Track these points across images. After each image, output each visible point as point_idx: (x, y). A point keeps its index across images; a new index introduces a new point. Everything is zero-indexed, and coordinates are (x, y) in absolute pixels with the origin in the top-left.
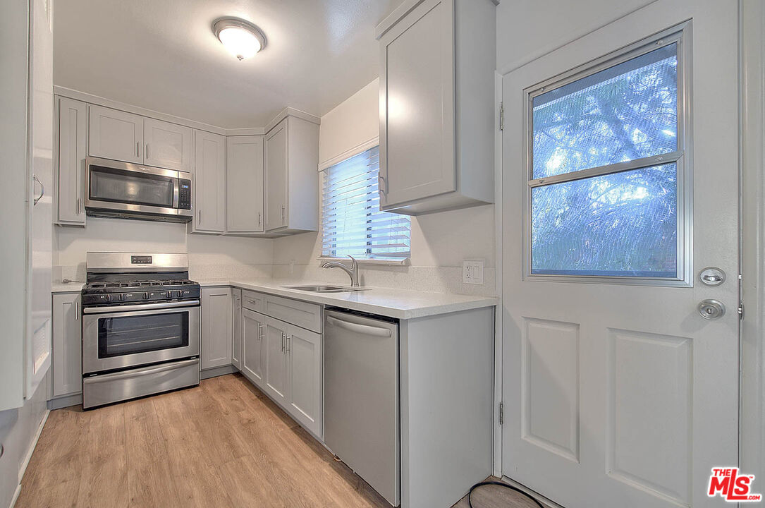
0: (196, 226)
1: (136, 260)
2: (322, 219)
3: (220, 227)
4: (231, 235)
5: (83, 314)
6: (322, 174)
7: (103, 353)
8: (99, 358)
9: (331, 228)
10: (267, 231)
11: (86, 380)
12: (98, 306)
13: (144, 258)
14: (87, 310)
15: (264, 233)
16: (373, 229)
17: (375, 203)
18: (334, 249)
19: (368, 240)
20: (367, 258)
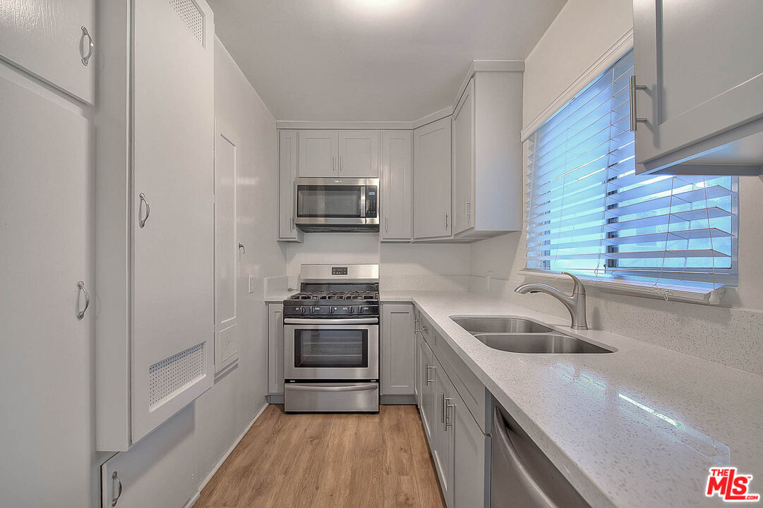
0: (383, 234)
1: (337, 271)
2: (527, 212)
3: (407, 234)
4: (418, 241)
5: (284, 324)
6: (527, 144)
7: (299, 363)
8: (295, 366)
9: (541, 224)
10: (455, 235)
11: (287, 386)
12: (295, 318)
13: (341, 270)
14: (287, 320)
15: (452, 238)
16: (621, 219)
17: (623, 167)
18: (546, 258)
19: (611, 242)
20: (605, 276)
